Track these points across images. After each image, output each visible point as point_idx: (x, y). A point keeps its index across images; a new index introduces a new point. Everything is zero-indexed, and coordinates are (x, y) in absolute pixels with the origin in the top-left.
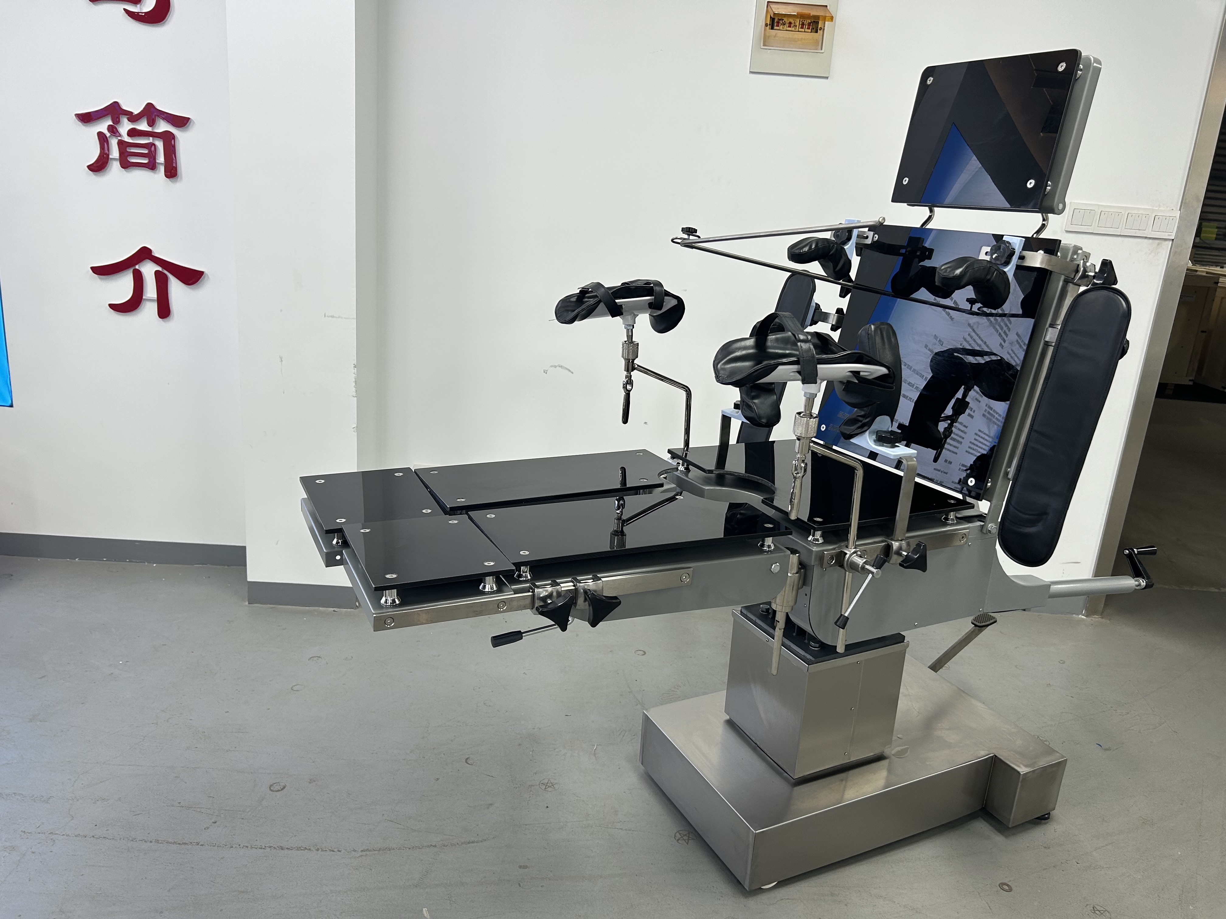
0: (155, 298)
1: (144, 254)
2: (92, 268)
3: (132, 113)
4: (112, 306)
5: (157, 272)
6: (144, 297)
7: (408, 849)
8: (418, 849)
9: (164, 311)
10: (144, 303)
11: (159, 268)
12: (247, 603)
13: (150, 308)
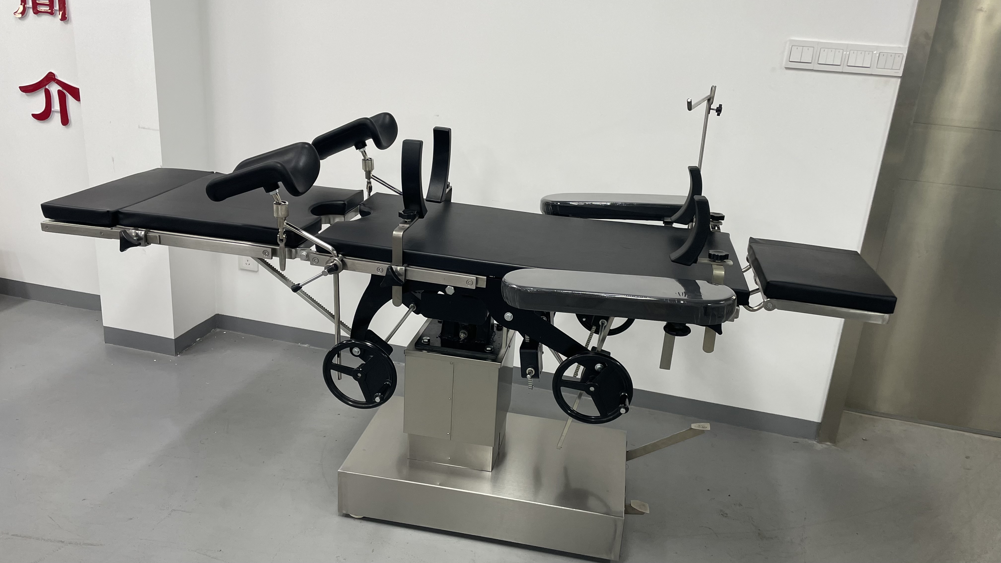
0: (58, 110)
1: (50, 78)
2: (21, 88)
4: (34, 115)
5: (59, 91)
6: (52, 110)
9: (65, 120)
10: (53, 114)
11: (60, 88)
13: (56, 117)
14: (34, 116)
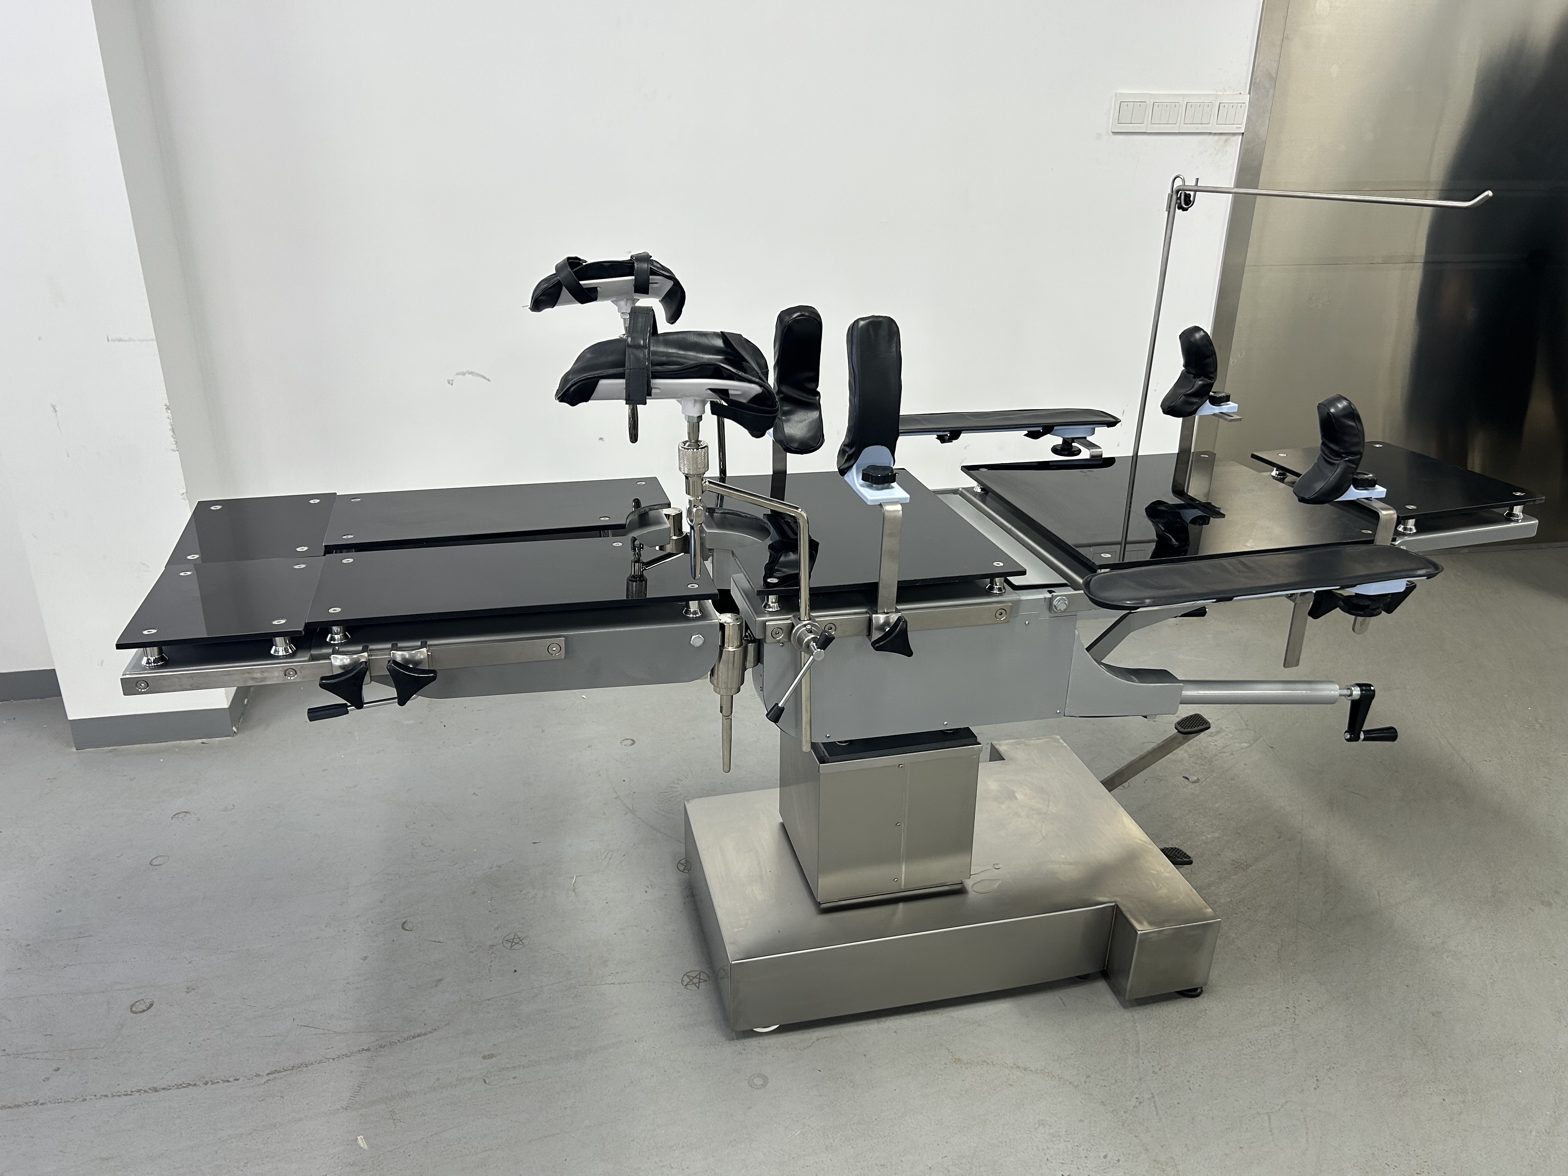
7: (331, 1060)
8: (345, 1058)
12: (74, 750)
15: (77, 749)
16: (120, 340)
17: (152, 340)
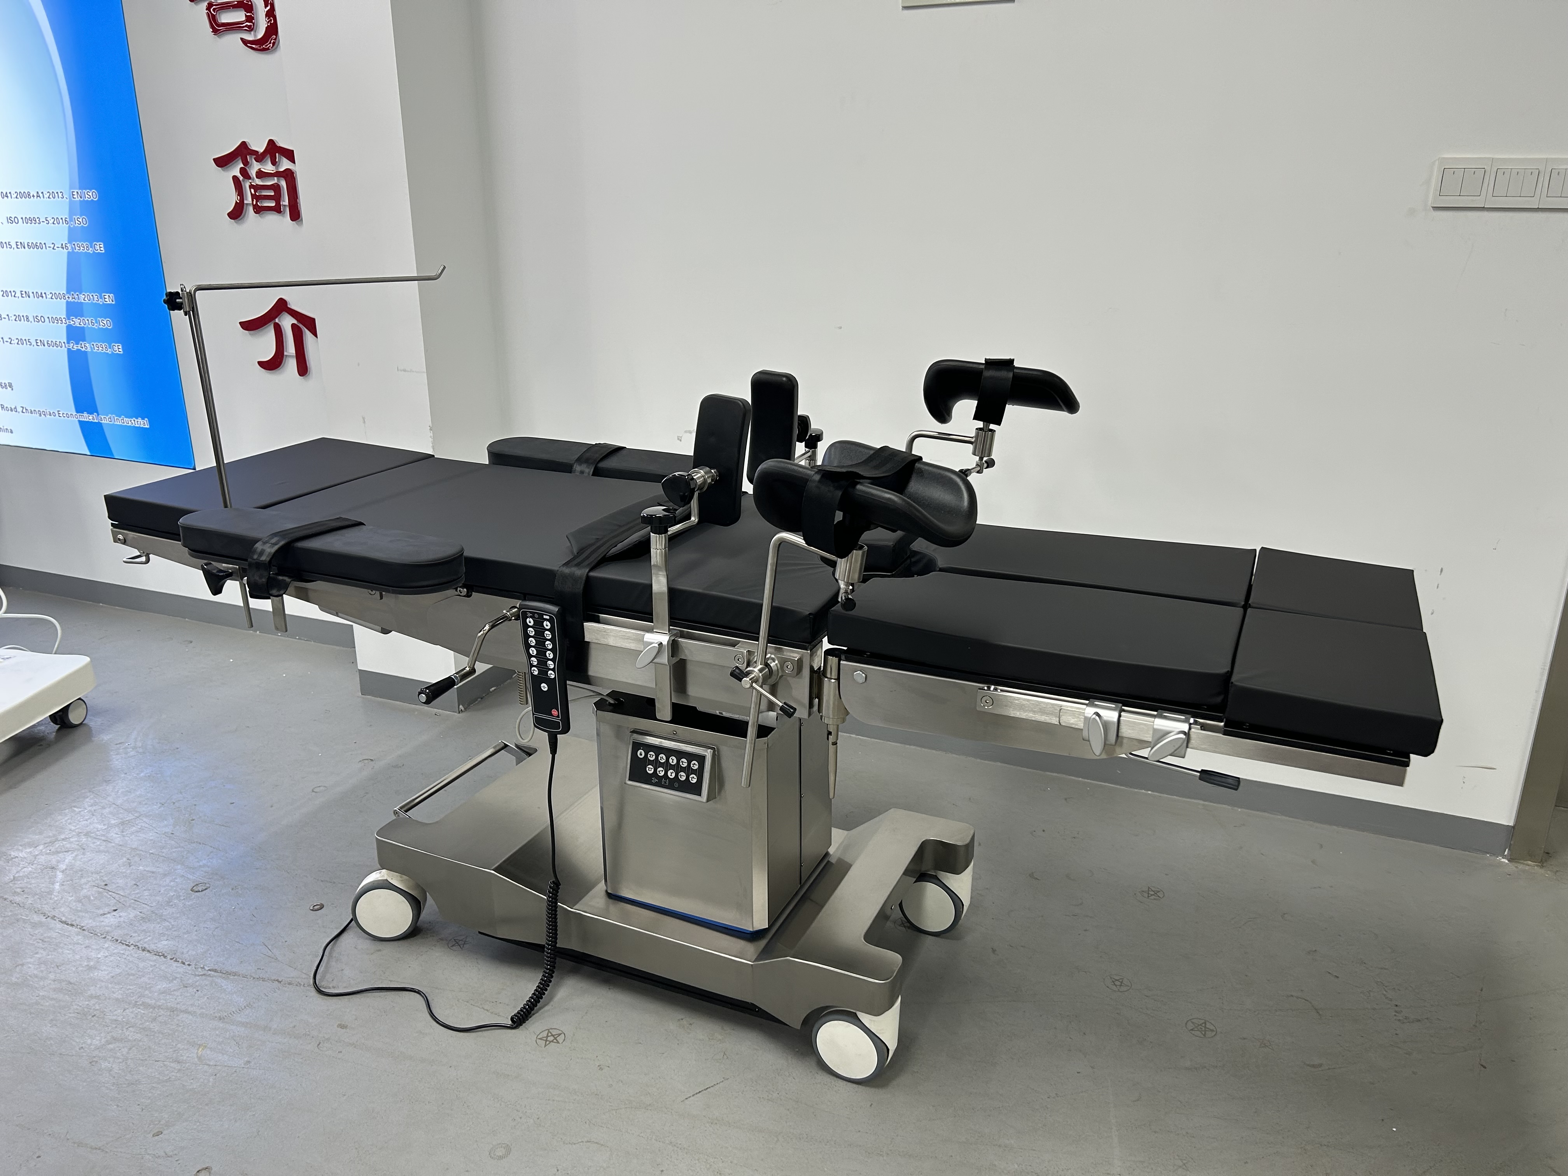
0: (293, 353)
1: (282, 307)
2: (241, 323)
3: (257, 152)
5: (293, 325)
6: (285, 353)
9: (303, 369)
10: (287, 360)
11: (295, 322)
12: (359, 692)
13: (291, 365)
14: (261, 364)
15: (362, 694)
16: (405, 371)
17: (424, 372)
